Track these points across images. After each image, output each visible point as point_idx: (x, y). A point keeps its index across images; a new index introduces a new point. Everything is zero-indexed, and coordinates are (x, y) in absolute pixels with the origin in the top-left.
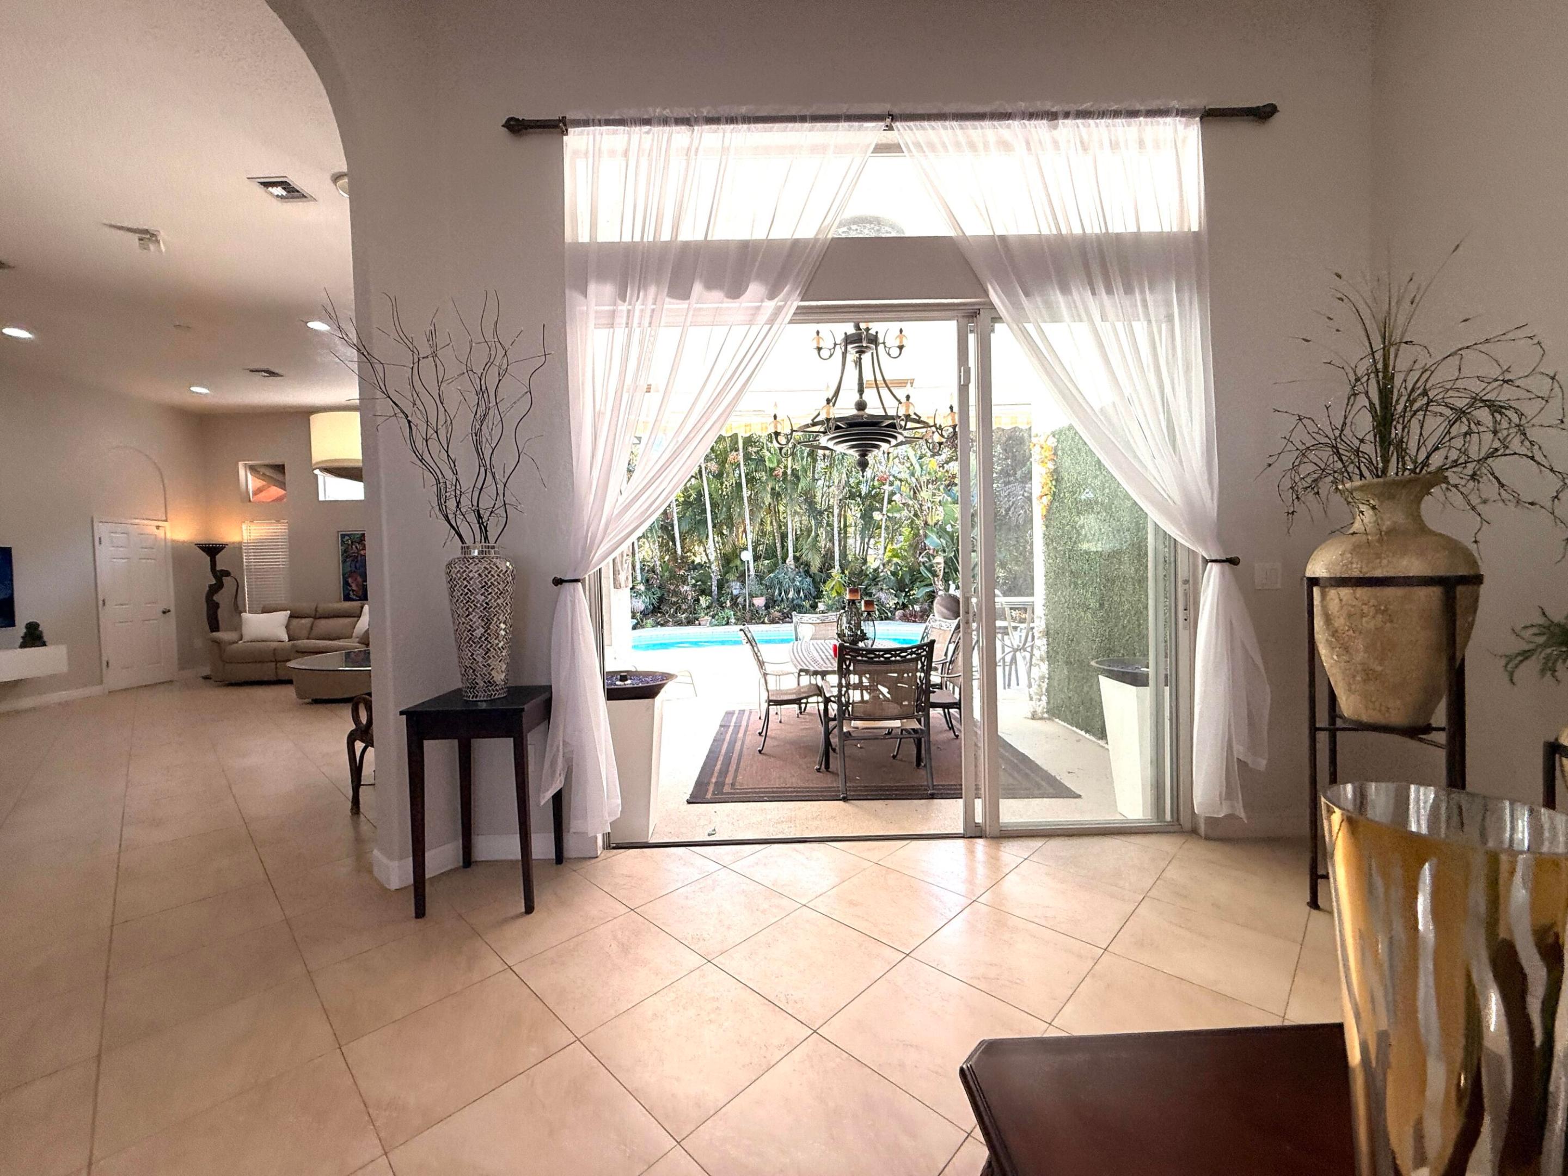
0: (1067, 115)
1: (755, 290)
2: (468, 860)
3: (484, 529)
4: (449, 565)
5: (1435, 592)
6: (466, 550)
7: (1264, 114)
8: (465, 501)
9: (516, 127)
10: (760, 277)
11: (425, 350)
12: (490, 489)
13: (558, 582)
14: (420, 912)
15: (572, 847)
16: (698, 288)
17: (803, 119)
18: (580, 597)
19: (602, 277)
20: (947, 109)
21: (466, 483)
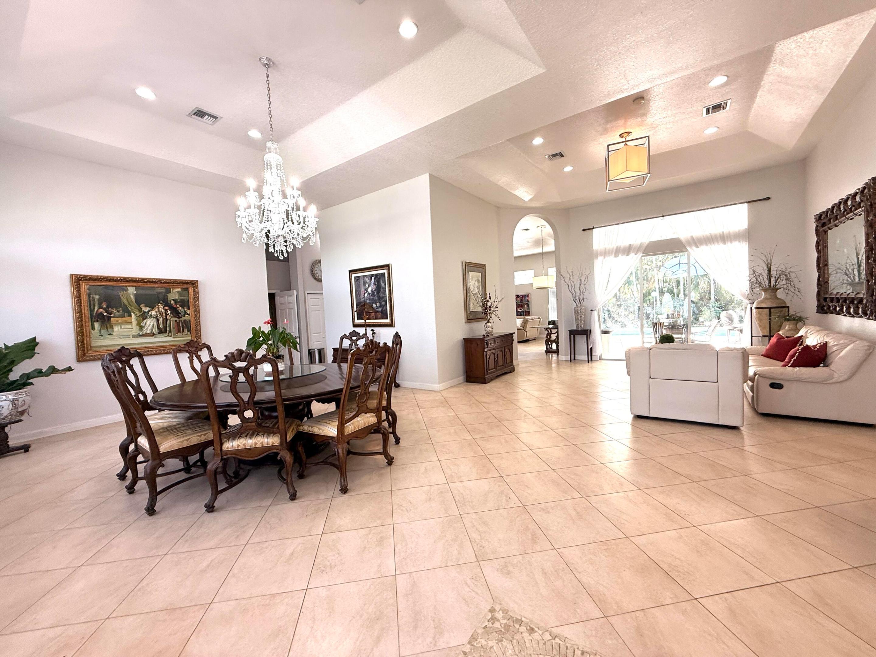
0: (708, 209)
1: (632, 255)
2: (574, 359)
3: (580, 302)
4: (575, 308)
5: (768, 310)
6: (577, 305)
7: (768, 199)
8: (577, 298)
9: (584, 230)
10: (633, 252)
11: (571, 274)
12: (582, 296)
13: (592, 310)
14: (571, 362)
15: (594, 358)
16: (620, 256)
17: (643, 220)
18: (595, 313)
19: (601, 255)
20: (677, 213)
21: (578, 294)
